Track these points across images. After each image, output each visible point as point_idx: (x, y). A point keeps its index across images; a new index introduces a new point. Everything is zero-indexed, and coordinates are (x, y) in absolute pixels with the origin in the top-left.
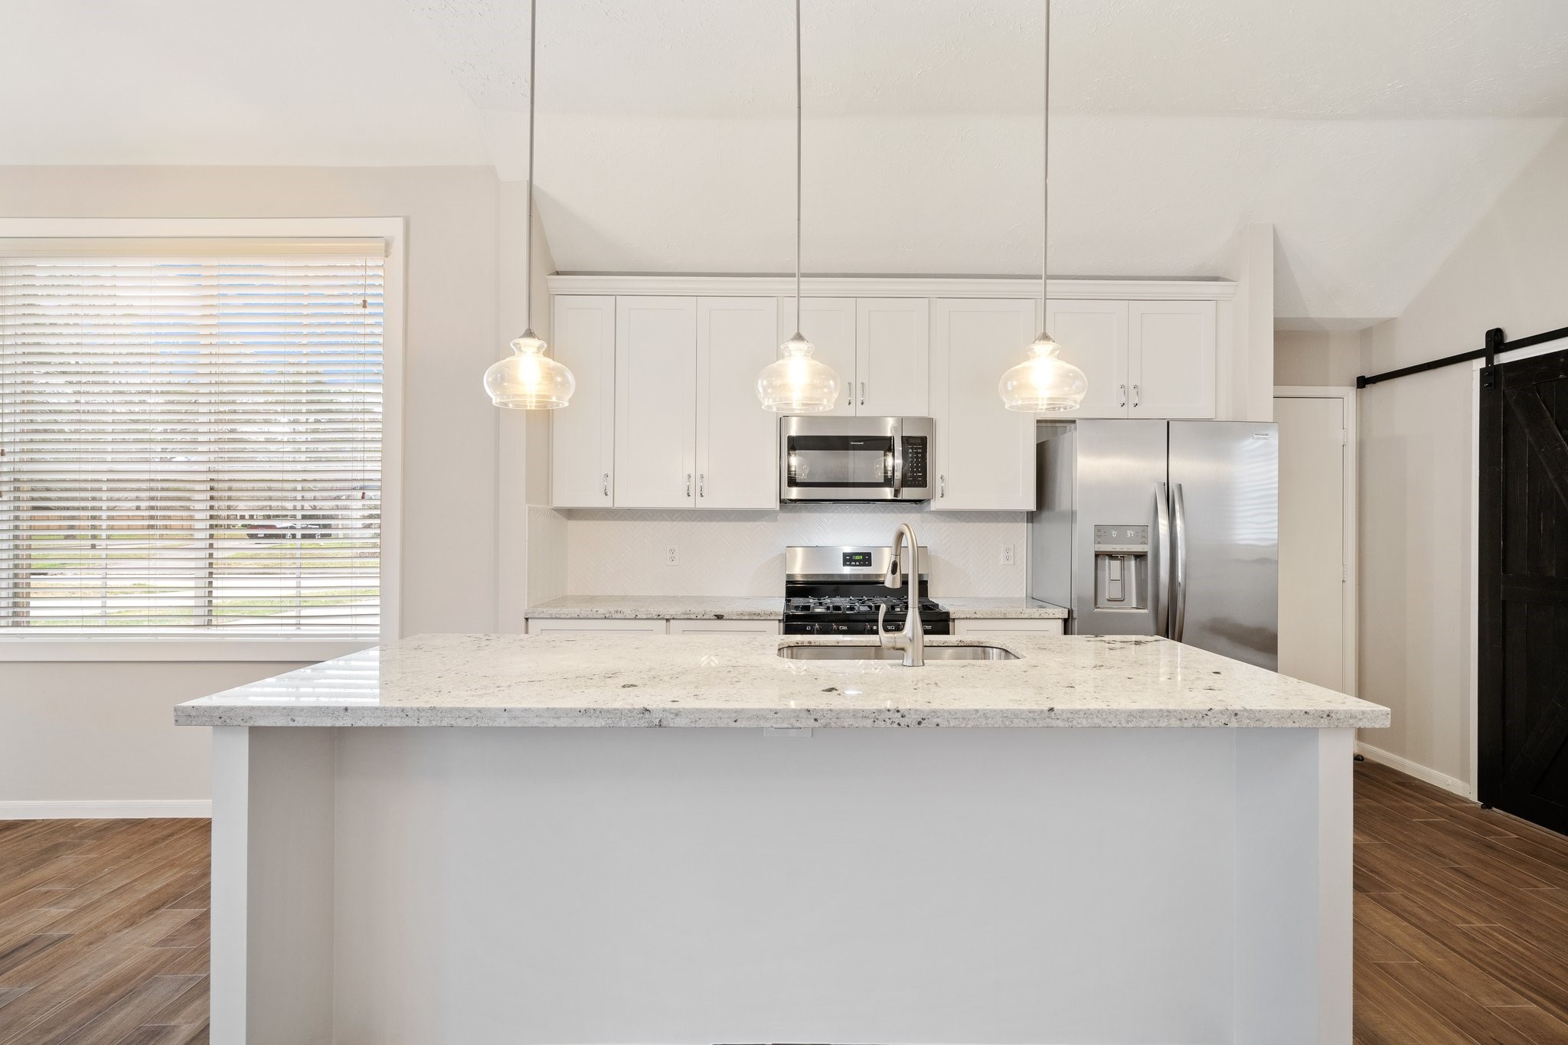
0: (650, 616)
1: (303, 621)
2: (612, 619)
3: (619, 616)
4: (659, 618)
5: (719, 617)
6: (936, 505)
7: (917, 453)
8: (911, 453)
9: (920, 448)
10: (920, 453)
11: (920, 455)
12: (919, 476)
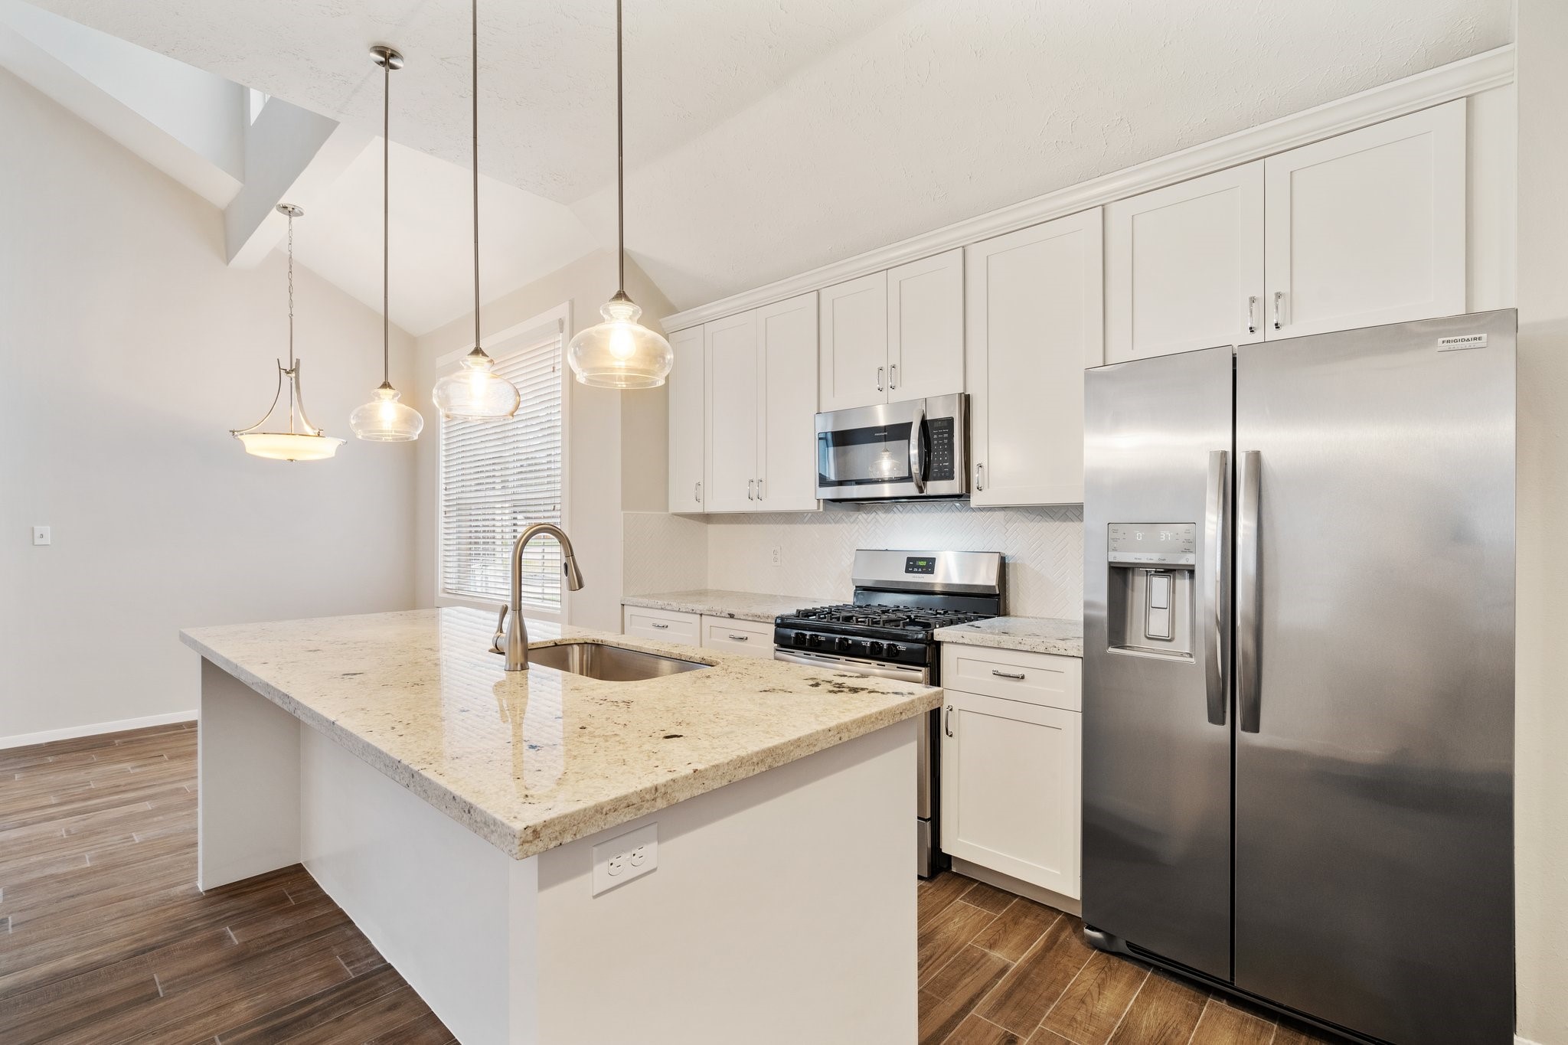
0: (687, 610)
1: (546, 597)
2: (666, 610)
3: (669, 608)
4: (693, 612)
5: (732, 616)
6: (976, 499)
7: (943, 439)
8: (936, 439)
9: (945, 433)
10: (946, 438)
11: (946, 441)
12: (946, 467)
